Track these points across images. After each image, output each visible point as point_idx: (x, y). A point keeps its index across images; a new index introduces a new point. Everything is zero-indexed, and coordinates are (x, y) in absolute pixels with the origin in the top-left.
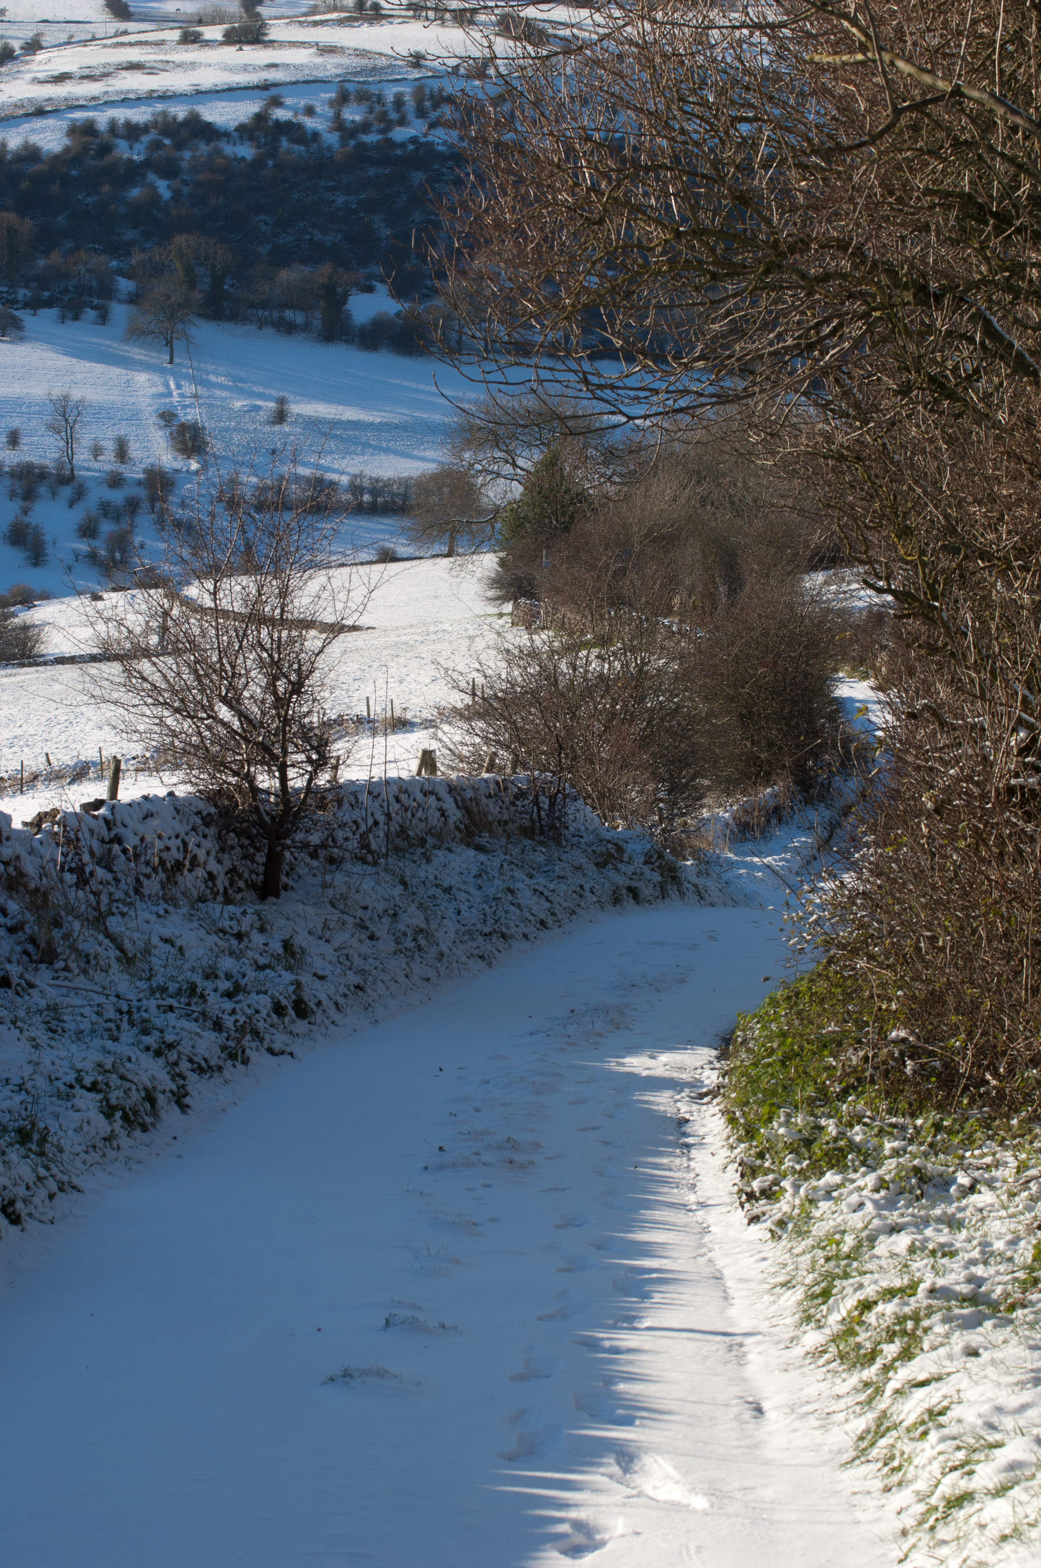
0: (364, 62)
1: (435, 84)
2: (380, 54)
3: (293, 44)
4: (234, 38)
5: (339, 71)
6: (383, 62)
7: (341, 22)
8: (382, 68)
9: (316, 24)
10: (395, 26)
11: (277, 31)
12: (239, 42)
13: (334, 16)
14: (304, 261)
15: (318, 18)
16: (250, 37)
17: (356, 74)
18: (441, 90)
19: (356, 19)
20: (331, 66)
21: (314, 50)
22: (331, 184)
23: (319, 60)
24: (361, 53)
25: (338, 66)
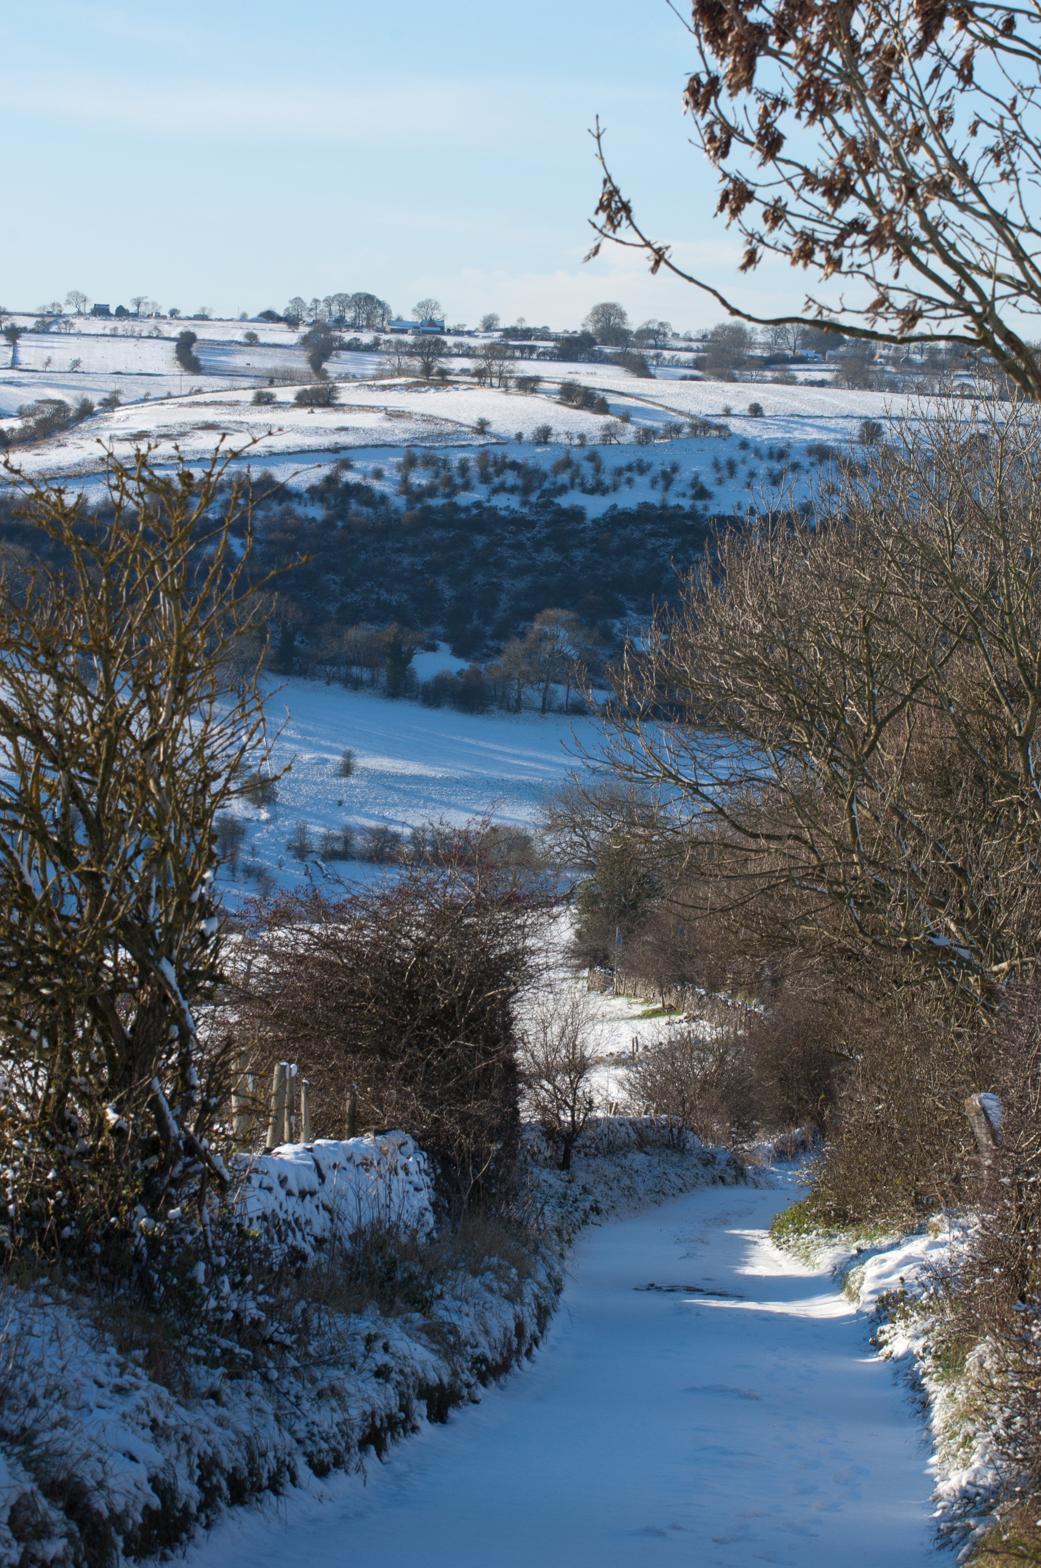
0: (431, 427)
1: (499, 451)
2: (446, 420)
3: (362, 408)
4: (305, 401)
5: (406, 436)
6: (449, 428)
7: (408, 387)
8: (448, 434)
9: (384, 388)
10: (460, 392)
11: (348, 394)
12: (310, 405)
13: (402, 380)
14: (371, 619)
15: (386, 382)
16: (321, 400)
17: (423, 439)
18: (504, 457)
19: (423, 385)
20: (399, 431)
21: (382, 415)
22: (398, 545)
23: (387, 425)
24: (428, 419)
25: (406, 431)
